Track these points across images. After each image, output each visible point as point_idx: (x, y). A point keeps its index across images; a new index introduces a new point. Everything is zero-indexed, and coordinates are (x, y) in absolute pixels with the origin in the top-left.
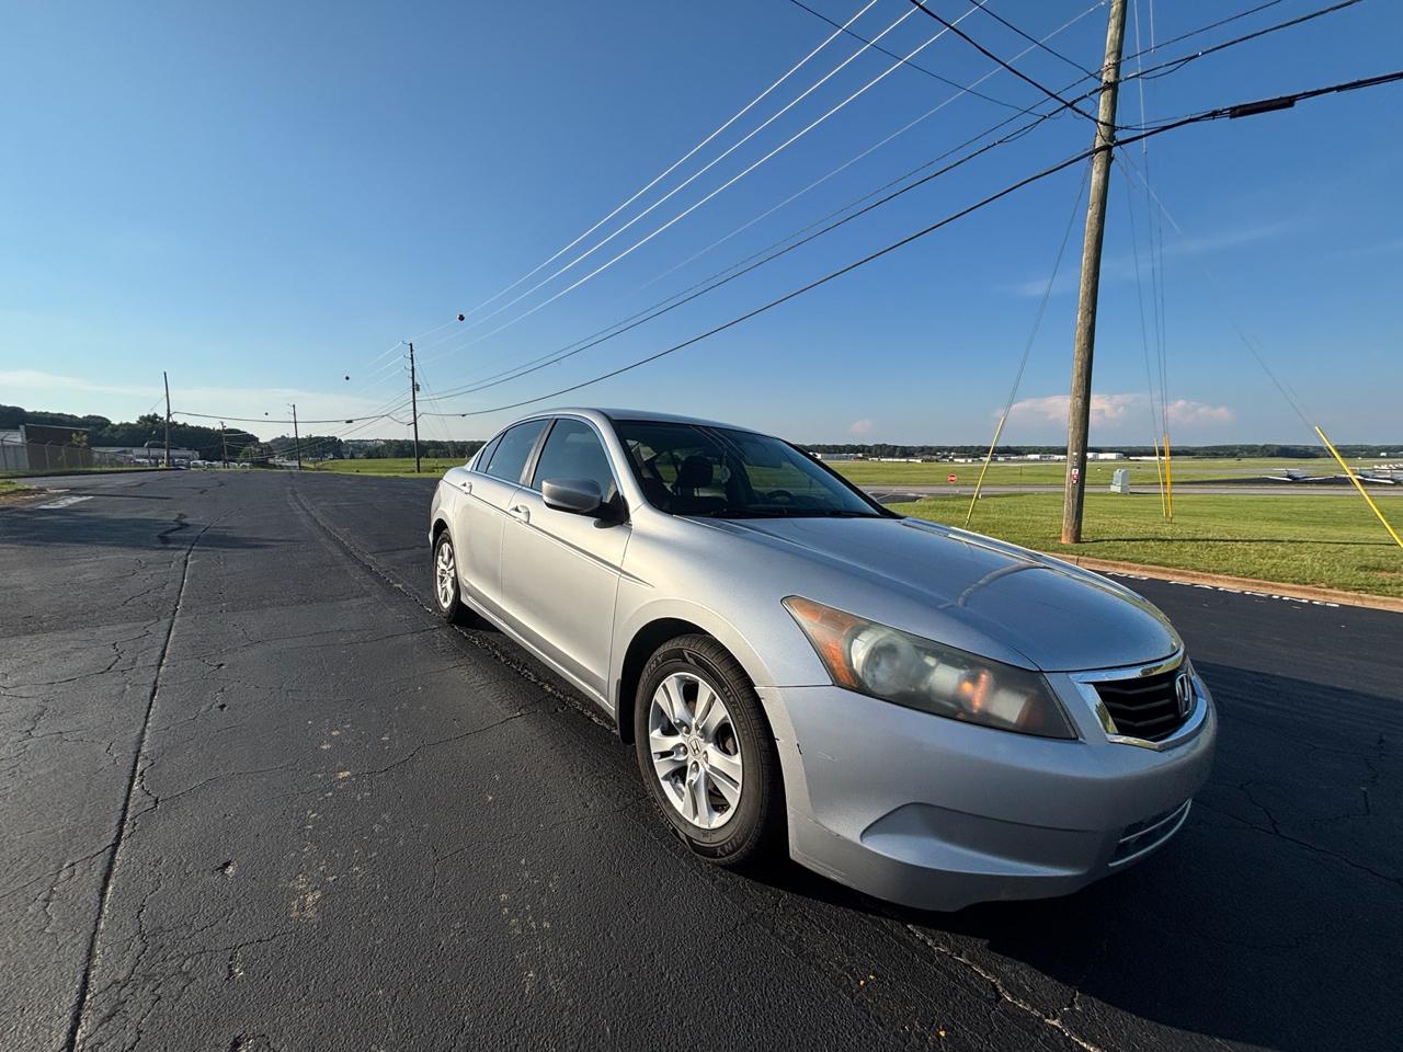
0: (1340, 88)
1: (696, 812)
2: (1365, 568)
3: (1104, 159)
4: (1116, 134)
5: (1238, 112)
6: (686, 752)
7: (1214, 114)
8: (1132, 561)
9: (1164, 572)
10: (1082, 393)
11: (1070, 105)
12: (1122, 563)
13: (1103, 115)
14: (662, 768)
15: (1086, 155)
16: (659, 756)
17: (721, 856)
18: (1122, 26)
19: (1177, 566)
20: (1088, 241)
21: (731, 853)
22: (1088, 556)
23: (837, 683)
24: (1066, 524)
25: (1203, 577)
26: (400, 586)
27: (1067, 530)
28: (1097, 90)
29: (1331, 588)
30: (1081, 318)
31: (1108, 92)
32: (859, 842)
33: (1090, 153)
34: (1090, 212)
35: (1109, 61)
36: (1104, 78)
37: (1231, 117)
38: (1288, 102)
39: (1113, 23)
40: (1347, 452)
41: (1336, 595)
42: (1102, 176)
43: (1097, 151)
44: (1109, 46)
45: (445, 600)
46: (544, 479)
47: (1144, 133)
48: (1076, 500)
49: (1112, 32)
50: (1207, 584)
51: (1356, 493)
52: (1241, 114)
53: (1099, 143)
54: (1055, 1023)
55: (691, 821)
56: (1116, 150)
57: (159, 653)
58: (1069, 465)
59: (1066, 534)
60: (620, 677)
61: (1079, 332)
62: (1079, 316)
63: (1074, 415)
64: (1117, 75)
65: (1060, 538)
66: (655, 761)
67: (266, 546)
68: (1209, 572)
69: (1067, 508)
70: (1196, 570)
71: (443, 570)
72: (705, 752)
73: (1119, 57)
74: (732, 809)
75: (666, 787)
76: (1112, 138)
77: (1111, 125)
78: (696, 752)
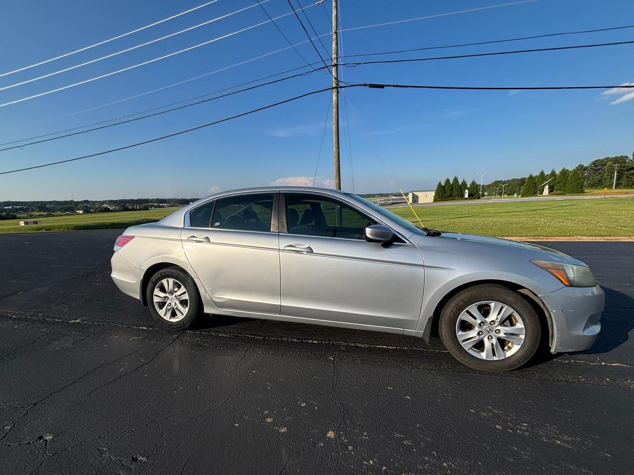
0: (394, 86)
3: (336, 92)
4: (338, 83)
6: (483, 333)
7: (365, 85)
10: (338, 178)
11: (327, 67)
13: (334, 74)
14: (467, 346)
15: (330, 89)
16: (463, 341)
18: (337, 44)
20: (334, 121)
23: (567, 286)
28: (332, 66)
31: (335, 67)
32: (582, 334)
33: (332, 88)
34: (334, 110)
35: (334, 56)
36: (333, 62)
37: (370, 87)
38: (382, 87)
39: (334, 42)
42: (336, 98)
43: (334, 88)
44: (334, 51)
49: (334, 45)
52: (372, 87)
53: (334, 85)
55: (492, 359)
56: (339, 89)
60: (432, 315)
61: (335, 155)
62: (334, 149)
64: (337, 62)
66: (462, 344)
71: (165, 297)
72: (497, 330)
73: (337, 55)
74: (519, 345)
75: (471, 352)
76: (338, 85)
77: (336, 79)
78: (490, 331)
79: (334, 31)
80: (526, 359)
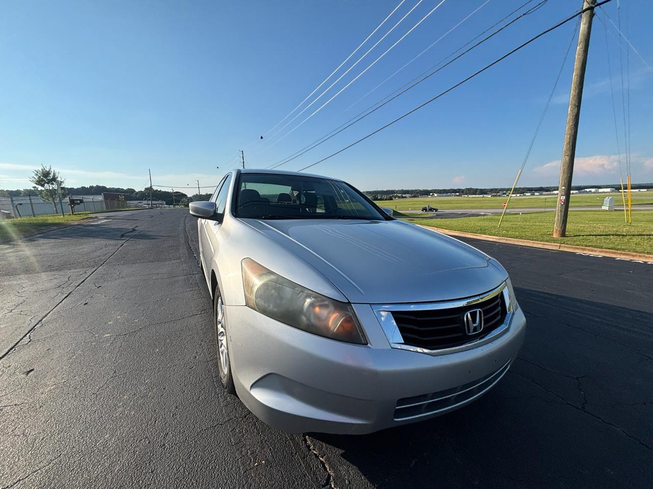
3: (588, 15)
8: (595, 247)
9: (614, 253)
10: (569, 153)
12: (588, 248)
15: (577, 15)
19: (623, 250)
20: (577, 65)
22: (567, 244)
23: (247, 305)
24: (556, 227)
25: (640, 256)
27: (557, 230)
30: (571, 111)
32: (249, 391)
33: (580, 13)
34: (578, 47)
42: (586, 26)
48: (563, 213)
50: (641, 260)
53: (586, 6)
56: (596, 9)
57: (82, 281)
59: (556, 232)
63: (564, 166)
65: (552, 234)
68: (644, 253)
69: (557, 218)
70: (636, 252)
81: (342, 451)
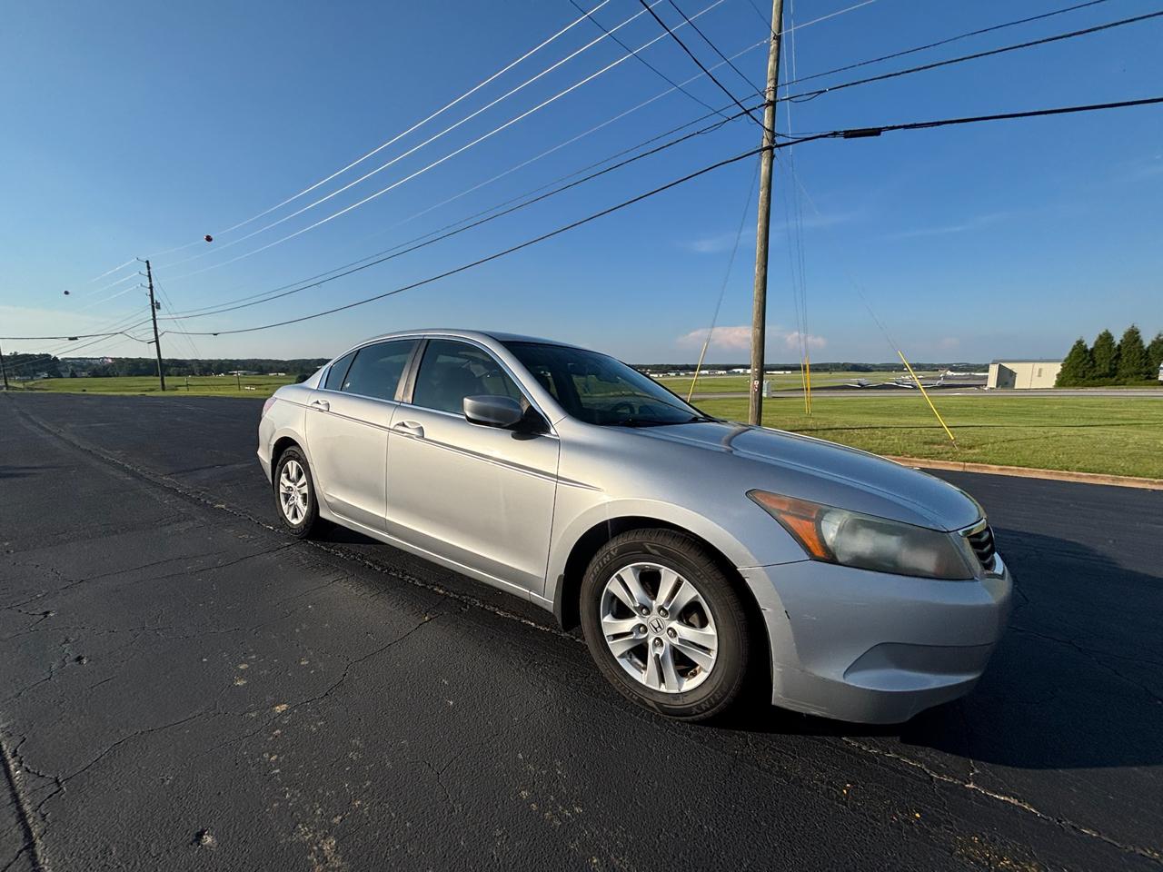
0: (906, 127)
1: (662, 680)
2: (925, 443)
3: (769, 156)
4: (776, 138)
5: (850, 134)
6: (646, 631)
7: (835, 134)
10: (759, 325)
11: (747, 112)
13: (767, 123)
14: (617, 648)
15: (757, 151)
16: (612, 638)
17: (697, 714)
18: (777, 60)
20: (761, 214)
21: (708, 709)
23: (814, 558)
26: (223, 506)
28: (763, 105)
29: (912, 457)
31: (770, 108)
32: (842, 680)
33: (760, 151)
34: (761, 192)
35: (770, 85)
36: (767, 97)
37: (846, 137)
38: (876, 132)
39: (772, 58)
40: (918, 367)
41: (916, 462)
42: (768, 168)
43: (764, 149)
44: (770, 74)
45: (295, 515)
46: (465, 397)
47: (791, 141)
48: (758, 403)
49: (771, 64)
51: (920, 394)
53: (765, 143)
54: (971, 786)
55: (657, 689)
56: (776, 150)
58: (752, 378)
60: (562, 572)
61: (757, 279)
63: (755, 341)
64: (775, 96)
66: (609, 643)
67: (24, 475)
69: (752, 409)
71: (289, 487)
72: (670, 628)
73: (776, 83)
74: (706, 672)
75: (624, 664)
76: (773, 141)
77: (772, 131)
78: (659, 629)
79: (772, 35)
80: (712, 707)
81: (898, 738)
